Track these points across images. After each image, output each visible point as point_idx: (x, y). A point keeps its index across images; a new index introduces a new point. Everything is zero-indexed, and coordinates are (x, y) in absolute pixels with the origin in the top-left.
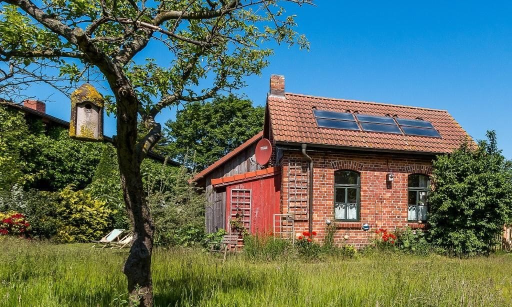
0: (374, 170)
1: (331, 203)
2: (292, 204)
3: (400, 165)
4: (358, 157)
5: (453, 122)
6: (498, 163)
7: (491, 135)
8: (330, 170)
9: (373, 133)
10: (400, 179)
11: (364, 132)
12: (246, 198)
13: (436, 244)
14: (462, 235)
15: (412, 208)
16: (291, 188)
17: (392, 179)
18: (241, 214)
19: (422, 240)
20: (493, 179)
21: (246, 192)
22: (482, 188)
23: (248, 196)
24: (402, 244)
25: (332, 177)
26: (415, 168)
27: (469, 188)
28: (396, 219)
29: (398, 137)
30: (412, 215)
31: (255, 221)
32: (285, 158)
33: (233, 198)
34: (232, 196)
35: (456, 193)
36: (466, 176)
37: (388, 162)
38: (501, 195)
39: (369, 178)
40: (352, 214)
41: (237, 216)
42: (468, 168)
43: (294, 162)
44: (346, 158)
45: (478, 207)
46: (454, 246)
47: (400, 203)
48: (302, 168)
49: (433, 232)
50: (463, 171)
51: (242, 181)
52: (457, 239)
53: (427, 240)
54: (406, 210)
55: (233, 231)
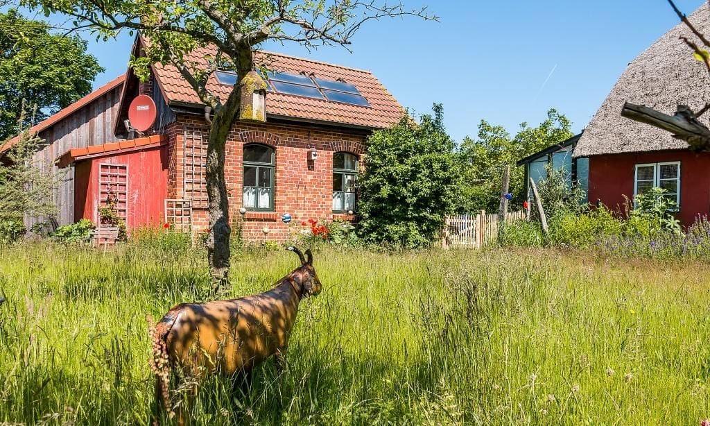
0: (292, 145)
1: (240, 186)
2: (188, 187)
3: (324, 140)
4: (274, 128)
5: (381, 87)
6: (444, 142)
7: (438, 109)
8: (237, 142)
9: (289, 96)
10: (323, 159)
11: (278, 94)
12: (120, 177)
13: (369, 240)
14: (404, 229)
15: (336, 195)
16: (187, 165)
17: (316, 158)
18: (113, 199)
19: (353, 235)
20: (439, 161)
21: (121, 168)
22: (426, 172)
23: (123, 174)
24: (332, 239)
25: (241, 151)
26: (341, 144)
27: (412, 171)
28: (319, 209)
29: (322, 104)
30: (336, 204)
31: (133, 208)
32: (178, 124)
33: (102, 176)
34: (100, 173)
35: (397, 177)
36: (408, 157)
37: (309, 135)
38: (447, 181)
39: (287, 155)
40: (264, 201)
41: (109, 201)
42: (410, 147)
43: (191, 129)
44: (257, 128)
45: (423, 194)
46: (394, 241)
47: (324, 189)
48: (203, 138)
49: (365, 225)
50: (405, 151)
51: (114, 153)
52: (396, 232)
53: (359, 236)
54: (331, 197)
55: (103, 223)
